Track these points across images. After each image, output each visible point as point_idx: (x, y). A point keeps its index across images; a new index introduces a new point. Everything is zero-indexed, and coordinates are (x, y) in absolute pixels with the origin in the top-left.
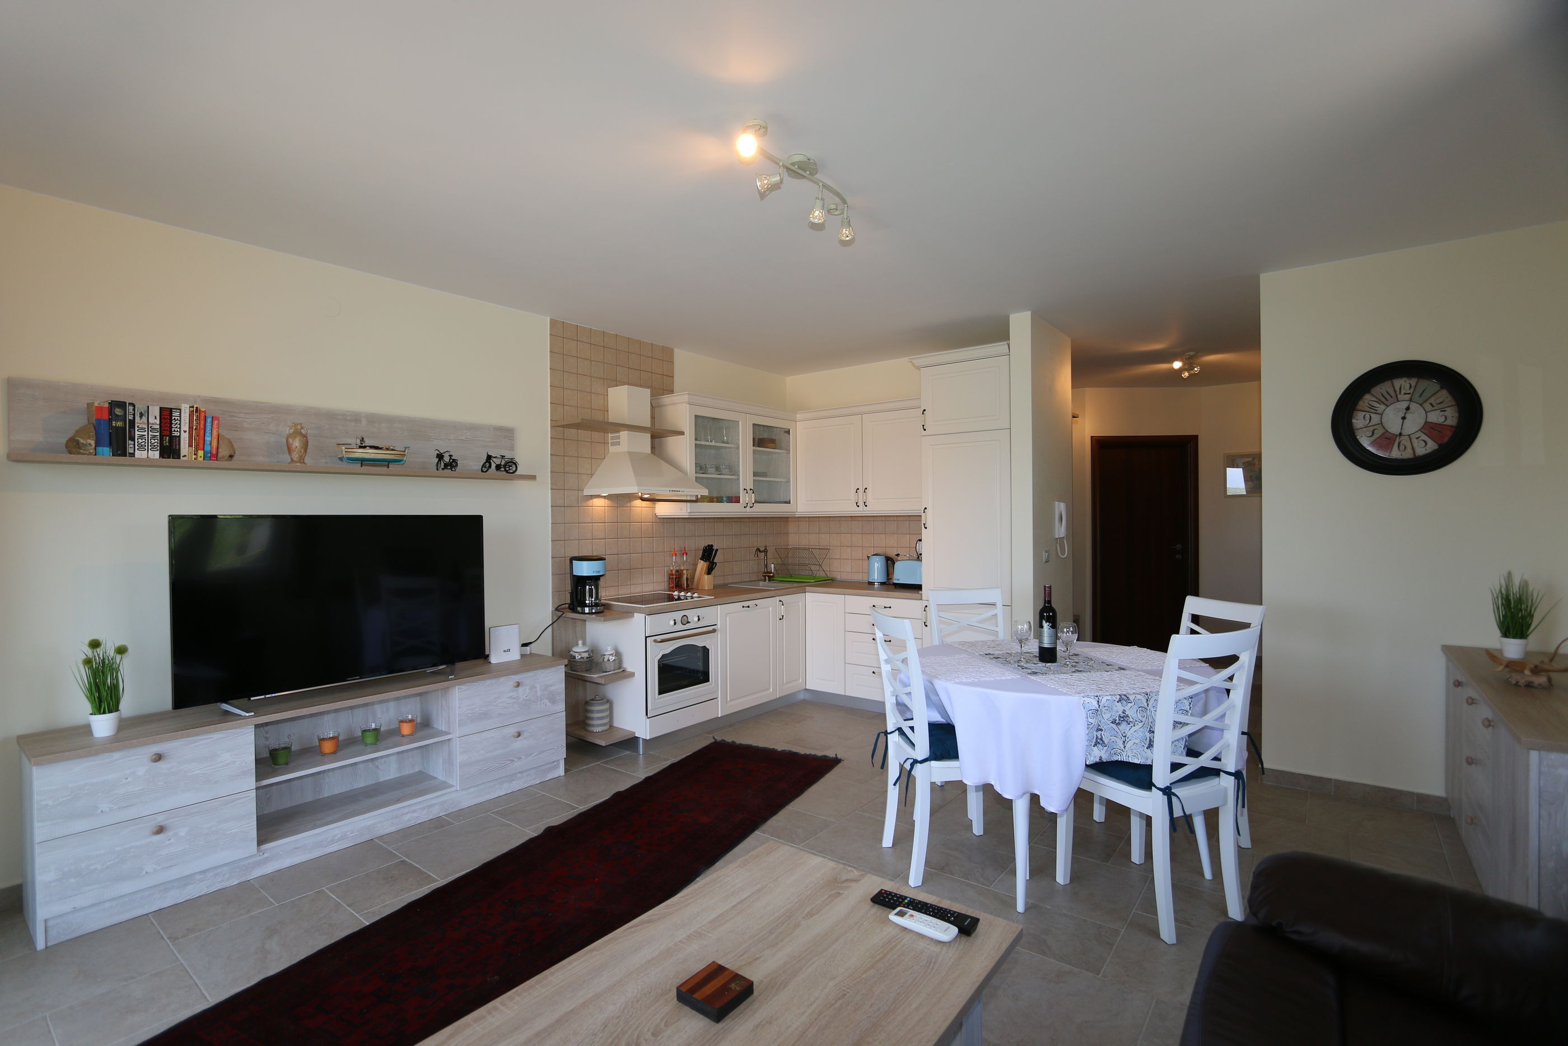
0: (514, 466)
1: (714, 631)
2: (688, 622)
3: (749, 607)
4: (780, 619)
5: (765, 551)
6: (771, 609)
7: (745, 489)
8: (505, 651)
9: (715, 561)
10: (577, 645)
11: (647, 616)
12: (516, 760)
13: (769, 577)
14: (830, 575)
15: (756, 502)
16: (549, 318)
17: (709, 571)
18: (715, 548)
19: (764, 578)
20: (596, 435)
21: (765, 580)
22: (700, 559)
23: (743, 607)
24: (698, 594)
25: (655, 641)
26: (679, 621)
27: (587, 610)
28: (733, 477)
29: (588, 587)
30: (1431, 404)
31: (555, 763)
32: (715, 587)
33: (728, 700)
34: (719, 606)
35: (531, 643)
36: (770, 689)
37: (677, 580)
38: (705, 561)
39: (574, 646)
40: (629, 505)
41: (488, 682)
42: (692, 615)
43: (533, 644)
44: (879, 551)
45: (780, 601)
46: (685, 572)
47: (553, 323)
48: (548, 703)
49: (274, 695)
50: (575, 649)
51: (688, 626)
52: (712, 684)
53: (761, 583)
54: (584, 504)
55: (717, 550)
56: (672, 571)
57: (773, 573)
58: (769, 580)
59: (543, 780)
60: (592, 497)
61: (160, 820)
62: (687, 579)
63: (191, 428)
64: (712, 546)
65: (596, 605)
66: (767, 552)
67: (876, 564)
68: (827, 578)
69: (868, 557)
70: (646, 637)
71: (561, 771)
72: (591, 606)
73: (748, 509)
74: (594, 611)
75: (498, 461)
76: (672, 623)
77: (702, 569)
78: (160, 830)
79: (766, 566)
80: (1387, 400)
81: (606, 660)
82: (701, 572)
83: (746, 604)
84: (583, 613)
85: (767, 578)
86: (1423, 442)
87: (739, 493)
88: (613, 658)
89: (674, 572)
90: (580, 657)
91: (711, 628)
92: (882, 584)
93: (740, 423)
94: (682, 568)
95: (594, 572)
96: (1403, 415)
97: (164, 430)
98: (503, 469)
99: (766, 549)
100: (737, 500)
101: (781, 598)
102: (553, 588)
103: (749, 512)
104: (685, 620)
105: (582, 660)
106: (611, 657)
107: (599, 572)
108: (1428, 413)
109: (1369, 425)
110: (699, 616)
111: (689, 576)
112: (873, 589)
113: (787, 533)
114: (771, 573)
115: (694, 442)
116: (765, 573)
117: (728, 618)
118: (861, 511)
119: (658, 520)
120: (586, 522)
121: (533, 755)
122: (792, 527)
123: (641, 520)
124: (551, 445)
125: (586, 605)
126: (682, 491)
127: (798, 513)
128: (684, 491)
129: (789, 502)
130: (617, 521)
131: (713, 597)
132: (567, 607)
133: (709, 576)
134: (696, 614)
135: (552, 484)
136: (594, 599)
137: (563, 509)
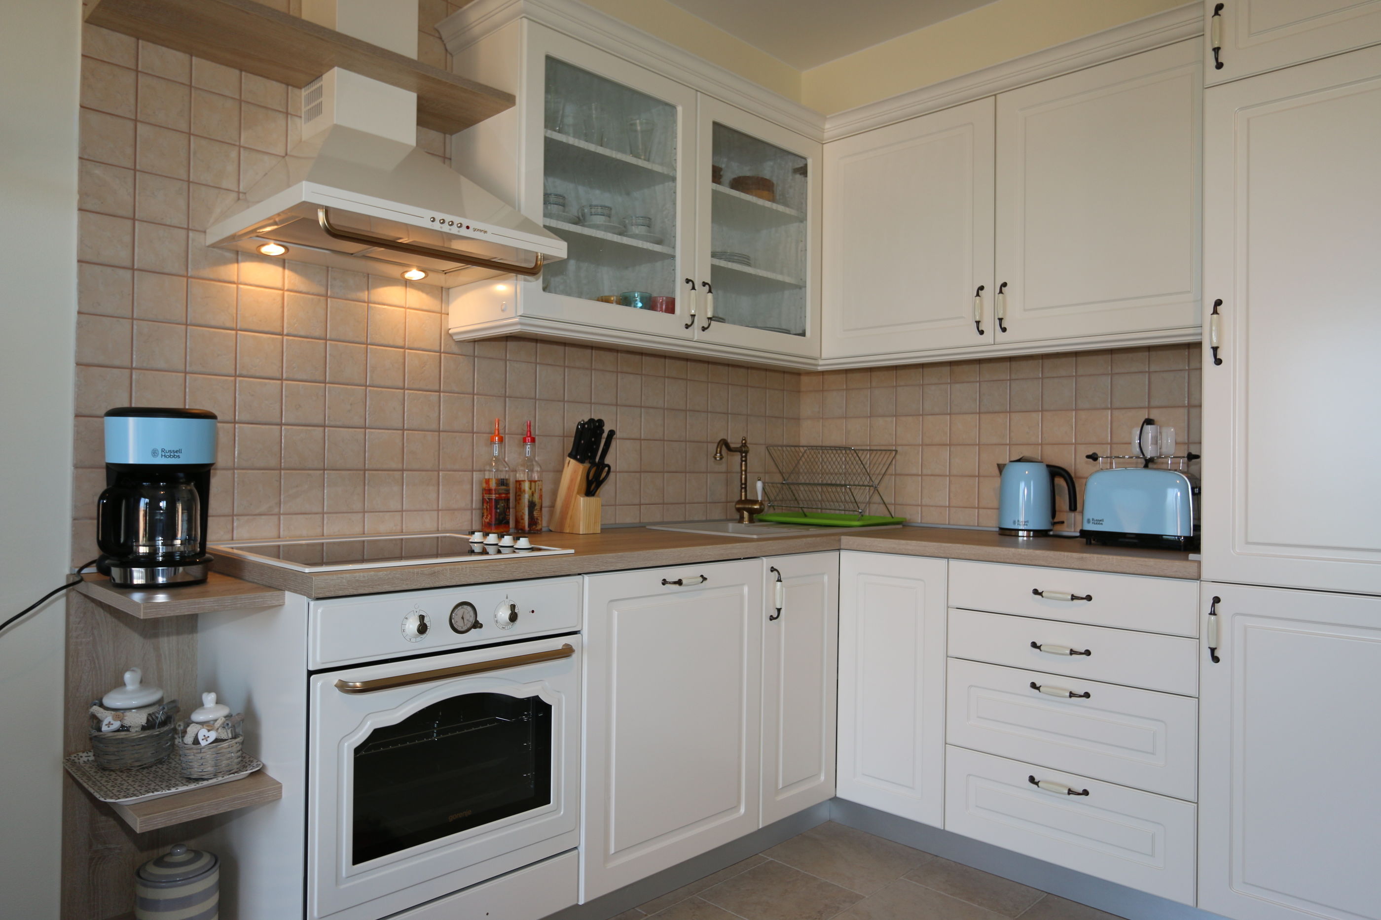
1: (566, 652)
2: (477, 625)
3: (679, 582)
4: (772, 618)
5: (743, 450)
6: (746, 589)
7: (688, 281)
9: (608, 460)
10: (120, 684)
11: (312, 603)
13: (751, 512)
14: (899, 515)
15: (716, 317)
17: (592, 486)
18: (606, 429)
19: (738, 517)
21: (741, 520)
22: (570, 455)
23: (664, 582)
24: (531, 542)
25: (344, 687)
26: (438, 618)
27: (139, 576)
28: (657, 248)
29: (143, 502)
32: (603, 530)
33: (612, 851)
34: (586, 577)
36: (736, 807)
37: (502, 504)
38: (581, 461)
39: (107, 691)
40: (364, 295)
44: (1027, 452)
45: (773, 569)
46: (526, 486)
50: (113, 700)
51: (473, 637)
52: (558, 809)
53: (731, 526)
54: (207, 272)
55: (612, 433)
56: (487, 481)
57: (761, 504)
58: (751, 520)
62: (532, 505)
64: (601, 423)
65: (186, 560)
66: (746, 452)
67: (1022, 485)
68: (891, 520)
69: (1001, 468)
70: (310, 673)
72: (149, 562)
73: (696, 333)
74: (161, 580)
76: (413, 625)
77: (572, 481)
79: (744, 486)
81: (189, 739)
82: (570, 488)
83: (673, 574)
84: (127, 586)
85: (746, 514)
87: (674, 291)
88: (213, 736)
89: (493, 485)
90: (116, 725)
91: (557, 644)
92: (1039, 534)
93: (680, 109)
94: (520, 476)
95: (154, 453)
99: (744, 446)
100: (667, 304)
101: (776, 562)
102: (75, 507)
103: (698, 341)
104: (463, 619)
105: (122, 735)
106: (203, 732)
107: (175, 453)
110: (513, 607)
111: (536, 499)
112: (1016, 545)
113: (797, 419)
114: (755, 502)
115: (540, 132)
116: (740, 501)
117: (616, 613)
118: (991, 344)
119: (455, 349)
120: (213, 323)
122: (808, 406)
123: (404, 343)
124: (84, 78)
125: (141, 562)
126: (481, 231)
127: (821, 362)
128: (485, 232)
129: (803, 334)
130: (318, 332)
131: (572, 551)
132: (93, 569)
133: (592, 500)
134: (507, 598)
135: (83, 194)
136: (178, 542)
137: (127, 274)
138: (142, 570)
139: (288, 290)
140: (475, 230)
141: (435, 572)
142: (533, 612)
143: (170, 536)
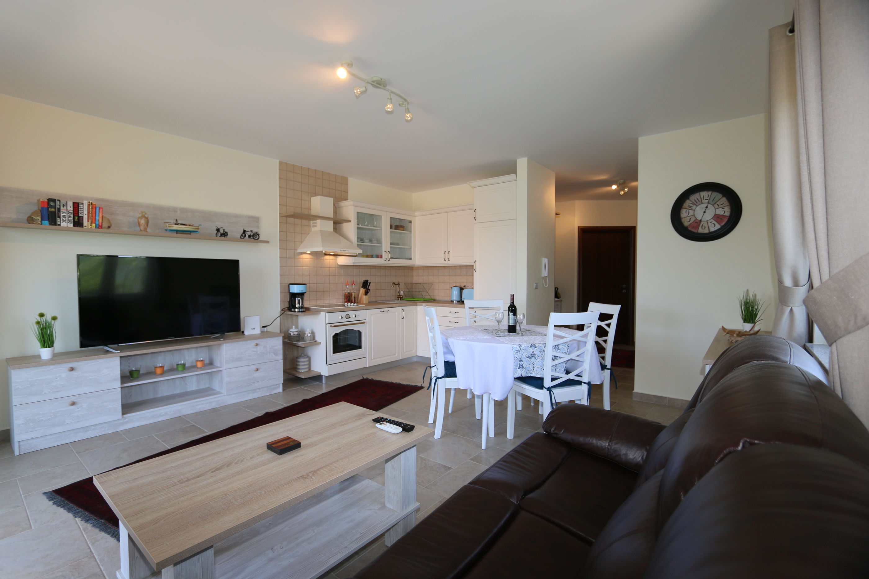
0: (258, 236)
1: (364, 323)
2: (350, 318)
3: (384, 311)
4: (402, 319)
5: (399, 284)
6: (397, 313)
7: (385, 251)
8: (252, 329)
9: (369, 288)
10: (292, 328)
11: (326, 313)
12: (256, 382)
14: (433, 298)
15: (391, 258)
16: (278, 161)
17: (366, 293)
18: (369, 282)
19: (397, 299)
20: (305, 222)
21: (398, 300)
22: (362, 287)
23: (381, 311)
24: (357, 304)
25: (331, 326)
26: (344, 316)
27: (297, 310)
28: (379, 245)
29: (297, 299)
30: (718, 205)
31: (277, 386)
32: (369, 302)
33: (372, 358)
34: (367, 310)
35: (267, 326)
36: (396, 354)
37: (349, 297)
38: (364, 288)
39: (290, 329)
40: (322, 258)
41: (241, 343)
42: (352, 314)
43: (268, 326)
44: (457, 285)
45: (402, 309)
46: (353, 294)
47: (281, 163)
48: (273, 355)
49: (130, 344)
50: (291, 330)
51: (349, 320)
52: (363, 350)
53: (396, 301)
54: (298, 257)
55: (370, 283)
56: (346, 293)
57: (402, 296)
58: (400, 300)
59: (271, 393)
60: (302, 253)
61: (73, 399)
62: (354, 297)
63: (88, 212)
64: (368, 281)
65: (302, 308)
66: (399, 285)
67: (455, 291)
68: (431, 299)
69: (451, 288)
70: (326, 324)
71: (281, 389)
72: (298, 308)
73: (387, 262)
74: (300, 311)
75: (249, 233)
76: (340, 317)
77: (362, 293)
78: (73, 404)
79: (399, 292)
80: (697, 203)
81: (306, 335)
84: (295, 312)
85: (399, 298)
86: (713, 224)
87: (382, 253)
88: (310, 335)
89: (347, 294)
90: (293, 334)
91: (362, 321)
92: (458, 301)
93: (383, 217)
94: (352, 292)
95: (300, 291)
96: (704, 211)
97: (75, 213)
98: (252, 237)
99: (399, 283)
100: (381, 257)
102: (280, 300)
103: (388, 263)
104: (348, 317)
105: (294, 336)
106: (308, 334)
107: (303, 291)
108: (716, 210)
109: (688, 216)
110: (355, 315)
111: (355, 296)
112: (454, 304)
113: (412, 276)
114: (401, 296)
115: (356, 226)
116: (398, 296)
117: (372, 317)
118: (447, 263)
119: (339, 267)
120: (299, 266)
121: (266, 380)
122: (415, 273)
123: (330, 266)
124: (280, 226)
125: (296, 308)
127: (415, 265)
129: (411, 259)
130: (315, 266)
131: (364, 306)
132: (287, 309)
133: (366, 296)
135: (280, 246)
136: (300, 305)
137: (286, 259)
139: (310, 259)
141: (343, 309)
142: (358, 316)
143: (300, 304)
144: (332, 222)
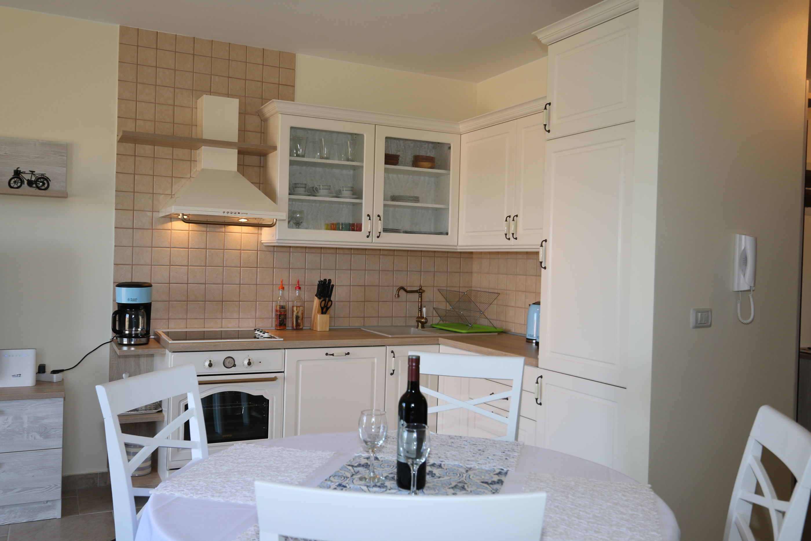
0: (47, 182)
1: (276, 379)
2: (234, 365)
3: (333, 355)
4: (392, 374)
5: (420, 292)
6: (376, 360)
7: (369, 215)
8: (14, 376)
9: (331, 298)
11: (170, 353)
13: (422, 323)
15: (385, 230)
16: (118, 26)
17: (324, 310)
18: (332, 284)
19: (415, 325)
20: (179, 152)
21: (418, 326)
22: (316, 296)
23: (327, 354)
26: (218, 362)
27: (125, 341)
28: (353, 201)
29: (127, 316)
31: (49, 504)
32: (330, 330)
35: (62, 371)
37: (282, 317)
38: (320, 298)
40: (223, 229)
42: (241, 357)
43: (65, 372)
45: (392, 352)
46: (294, 309)
47: (124, 31)
48: (38, 437)
52: (272, 440)
53: (414, 329)
54: (160, 227)
55: (334, 286)
57: (426, 319)
59: (31, 519)
60: (171, 218)
64: (329, 281)
65: (142, 336)
66: (422, 293)
69: (530, 305)
71: (56, 513)
72: (129, 337)
73: (374, 239)
74: (133, 343)
75: (28, 177)
76: (208, 364)
79: (421, 310)
82: (314, 310)
83: (330, 351)
84: (122, 345)
85: (420, 324)
87: (362, 220)
91: (270, 375)
93: (365, 135)
94: (292, 304)
95: (129, 300)
98: (34, 185)
99: (421, 289)
100: (356, 227)
101: (393, 348)
103: (375, 243)
104: (230, 363)
107: (135, 300)
110: (250, 360)
111: (300, 314)
113: (471, 273)
114: (423, 318)
115: (287, 158)
116: (418, 317)
117: (301, 366)
118: (512, 245)
119: (265, 249)
120: (162, 246)
121: (15, 491)
122: (476, 266)
123: (240, 248)
124: (117, 162)
125: (126, 336)
126: (245, 214)
127: (458, 248)
128: (247, 214)
129: (447, 234)
133: (324, 316)
134: (248, 356)
135: (117, 204)
136: (139, 329)
137: (131, 231)
138: (126, 339)
139: (191, 231)
140: (242, 214)
141: (216, 345)
142: (260, 362)
143: (137, 327)
144: (236, 151)
